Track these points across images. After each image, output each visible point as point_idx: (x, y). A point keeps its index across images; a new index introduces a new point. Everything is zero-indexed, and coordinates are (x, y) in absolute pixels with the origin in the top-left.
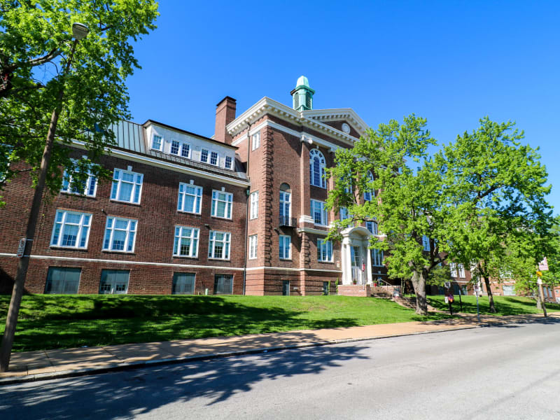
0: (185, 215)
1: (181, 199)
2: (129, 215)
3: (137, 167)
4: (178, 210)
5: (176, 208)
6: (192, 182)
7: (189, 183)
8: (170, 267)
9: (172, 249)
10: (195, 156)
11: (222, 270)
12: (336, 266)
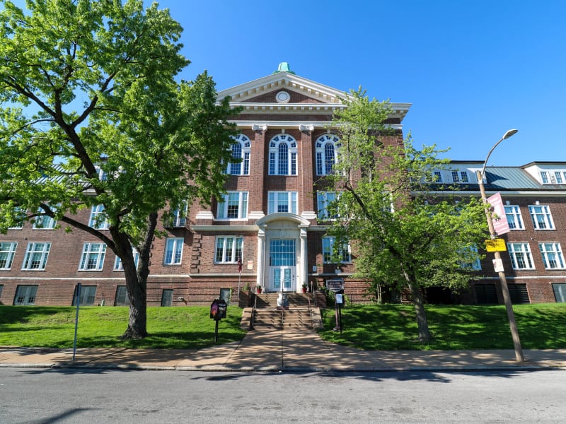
1: (93, 218)
2: (45, 240)
8: (73, 281)
9: (78, 264)
12: (247, 267)
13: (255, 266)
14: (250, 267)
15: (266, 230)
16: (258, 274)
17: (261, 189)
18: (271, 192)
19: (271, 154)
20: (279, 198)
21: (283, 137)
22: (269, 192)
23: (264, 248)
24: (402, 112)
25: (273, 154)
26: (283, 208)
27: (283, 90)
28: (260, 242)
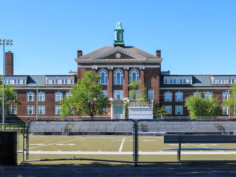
1: (56, 97)
3: (43, 91)
4: (56, 101)
7: (58, 92)
9: (55, 112)
10: (60, 82)
11: (71, 118)
13: (111, 114)
14: (109, 114)
15: (113, 104)
16: (112, 116)
17: (112, 90)
18: (115, 90)
20: (117, 93)
21: (118, 70)
22: (114, 91)
23: (113, 109)
24: (160, 61)
25: (115, 77)
26: (119, 96)
27: (118, 52)
28: (112, 107)
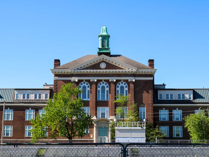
0: (28, 122)
1: (27, 116)
2: (10, 124)
3: (11, 107)
4: (26, 120)
5: (25, 119)
6: (30, 108)
7: (29, 109)
8: (24, 141)
9: (24, 134)
10: (32, 97)
11: (44, 141)
12: (90, 137)
13: (93, 136)
14: (91, 137)
15: (97, 124)
16: (94, 139)
17: (95, 107)
19: (98, 91)
20: (101, 110)
21: (103, 83)
22: (98, 107)
24: (153, 72)
26: (103, 114)
27: (103, 61)
28: (95, 128)
